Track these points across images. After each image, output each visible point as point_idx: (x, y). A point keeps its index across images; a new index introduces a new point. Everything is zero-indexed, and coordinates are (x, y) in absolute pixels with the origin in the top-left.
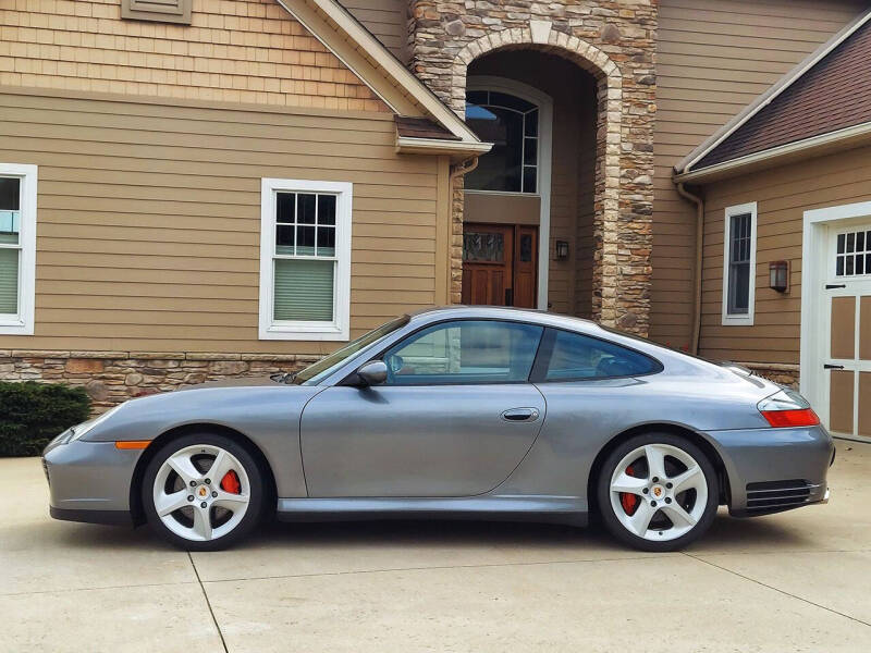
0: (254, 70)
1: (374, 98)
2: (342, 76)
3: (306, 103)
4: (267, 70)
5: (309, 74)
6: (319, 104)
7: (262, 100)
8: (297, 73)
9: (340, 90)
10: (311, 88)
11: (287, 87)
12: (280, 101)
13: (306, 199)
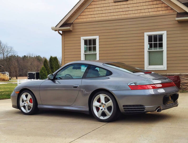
0: (142, 8)
1: (172, 9)
2: (163, 5)
3: (155, 13)
4: (145, 7)
5: (155, 6)
6: (158, 13)
7: (144, 14)
8: (152, 7)
9: (163, 9)
10: (156, 10)
11: (150, 10)
12: (148, 14)
13: (155, 37)
